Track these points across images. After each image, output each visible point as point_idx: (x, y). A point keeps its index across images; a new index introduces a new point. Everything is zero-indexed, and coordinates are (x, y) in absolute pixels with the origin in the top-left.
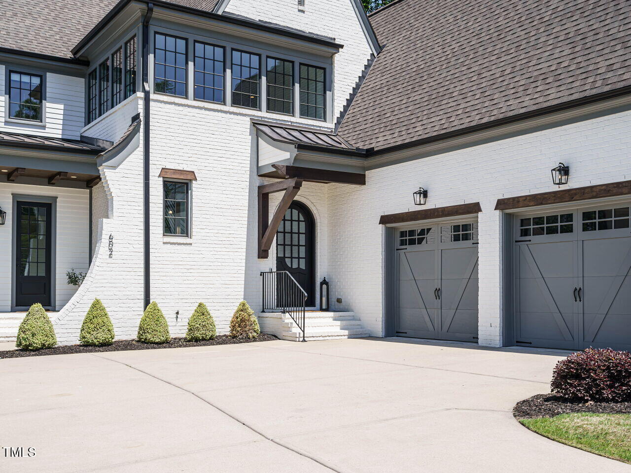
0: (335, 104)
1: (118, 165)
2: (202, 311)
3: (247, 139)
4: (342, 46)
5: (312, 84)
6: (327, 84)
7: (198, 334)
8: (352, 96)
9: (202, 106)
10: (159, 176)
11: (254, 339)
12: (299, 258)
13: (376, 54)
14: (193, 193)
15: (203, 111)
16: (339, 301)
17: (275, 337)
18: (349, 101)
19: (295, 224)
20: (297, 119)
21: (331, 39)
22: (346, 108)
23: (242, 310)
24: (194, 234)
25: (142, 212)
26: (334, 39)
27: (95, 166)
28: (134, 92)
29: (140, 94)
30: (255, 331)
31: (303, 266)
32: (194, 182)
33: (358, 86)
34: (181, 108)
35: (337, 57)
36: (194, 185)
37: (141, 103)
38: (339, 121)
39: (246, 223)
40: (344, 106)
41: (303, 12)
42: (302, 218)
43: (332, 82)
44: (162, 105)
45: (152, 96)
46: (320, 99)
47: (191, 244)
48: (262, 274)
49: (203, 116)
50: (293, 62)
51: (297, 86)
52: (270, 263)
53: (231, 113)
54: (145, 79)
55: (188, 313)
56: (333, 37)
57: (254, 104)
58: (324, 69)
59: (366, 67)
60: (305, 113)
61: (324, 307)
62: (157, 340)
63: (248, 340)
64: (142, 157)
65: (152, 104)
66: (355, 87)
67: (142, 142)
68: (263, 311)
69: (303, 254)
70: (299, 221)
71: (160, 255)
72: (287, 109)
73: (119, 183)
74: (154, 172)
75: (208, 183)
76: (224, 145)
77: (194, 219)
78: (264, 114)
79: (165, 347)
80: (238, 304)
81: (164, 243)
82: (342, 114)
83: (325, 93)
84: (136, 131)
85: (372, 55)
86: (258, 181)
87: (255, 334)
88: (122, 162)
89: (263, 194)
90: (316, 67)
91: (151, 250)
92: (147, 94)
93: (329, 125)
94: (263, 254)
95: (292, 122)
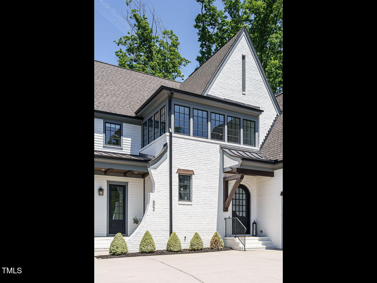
0: (260, 138)
1: (157, 168)
2: (197, 237)
3: (218, 155)
4: (263, 111)
5: (249, 129)
6: (256, 129)
7: (195, 247)
8: (268, 135)
9: (197, 139)
10: (177, 173)
11: (222, 250)
12: (242, 211)
13: (279, 115)
14: (193, 181)
15: (197, 142)
16: (261, 231)
17: (231, 249)
18: (266, 137)
19: (241, 195)
20: (242, 146)
21: (258, 107)
22: (265, 140)
23: (216, 236)
24: (193, 200)
25: (169, 190)
26: (259, 108)
27: (146, 168)
28: (165, 132)
29: (168, 134)
30: (222, 246)
31: (244, 215)
32: (193, 175)
33: (271, 130)
34: (187, 140)
35: (261, 116)
36: (193, 177)
37: (168, 138)
38: (261, 147)
39: (218, 195)
40: (264, 139)
41: (245, 95)
42: (244, 193)
43: (258, 128)
44: (178, 139)
45: (173, 135)
46: (253, 136)
47: (192, 205)
48: (225, 219)
49: (197, 144)
50: (240, 119)
51: (242, 130)
52: (229, 214)
53: (210, 143)
54: (170, 126)
55: (190, 237)
56: (259, 106)
57: (221, 138)
58: (255, 122)
59: (274, 121)
60: (245, 143)
61: (254, 235)
62: (176, 250)
63: (218, 250)
64: (169, 164)
65: (173, 138)
66: (269, 130)
67: (168, 156)
68: (226, 237)
69: (244, 209)
70: (243, 194)
71: (177, 210)
72: (237, 141)
73: (157, 176)
74: (174, 170)
75: (200, 176)
76: (207, 158)
77: (193, 193)
78: (226, 143)
79: (179, 254)
80: (214, 233)
81: (179, 204)
82: (263, 143)
83: (255, 133)
84: (165, 151)
85: (277, 115)
86: (223, 175)
87: (222, 247)
88: (159, 166)
89: (226, 181)
90: (251, 121)
91: (173, 208)
92: (171, 133)
93: (257, 148)
94: (226, 209)
95: (239, 147)
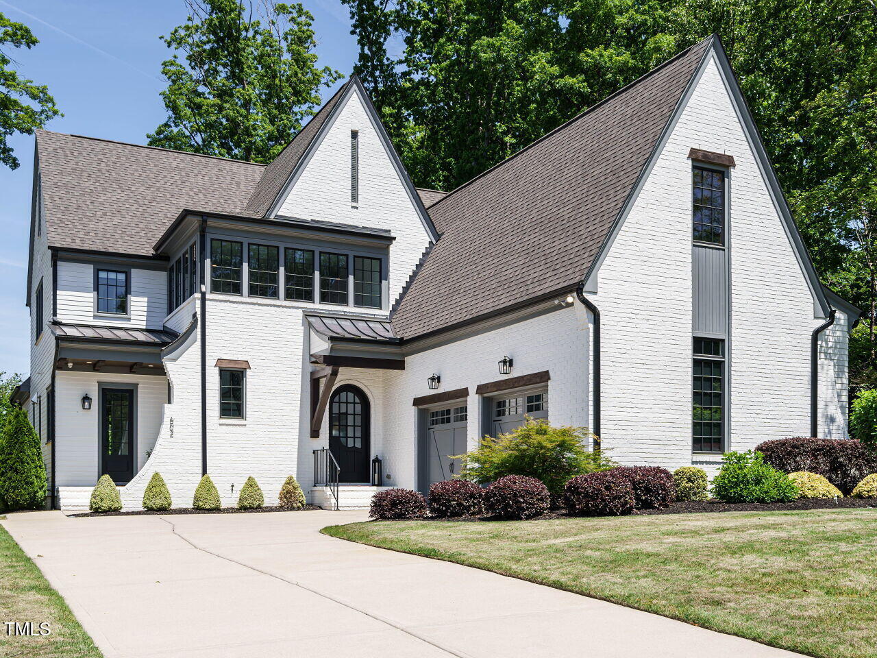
0: (391, 292)
1: (178, 358)
2: (251, 484)
3: (301, 330)
4: (394, 239)
5: (367, 274)
6: (383, 274)
7: (246, 503)
8: (409, 284)
9: (255, 302)
10: (215, 366)
11: (299, 509)
12: (354, 437)
13: (434, 242)
14: (247, 380)
15: (257, 307)
16: (389, 477)
17: (321, 508)
18: (406, 289)
19: (351, 407)
20: (351, 309)
21: (386, 231)
22: (402, 296)
23: (288, 484)
24: (247, 416)
25: (200, 397)
26: (390, 231)
27: (159, 356)
28: (192, 294)
29: (198, 295)
30: (300, 502)
31: (358, 445)
32: (248, 370)
33: (415, 274)
34: (235, 305)
35: (392, 248)
36: (247, 373)
37: (198, 303)
38: (394, 309)
39: (299, 406)
40: (400, 294)
41: (357, 208)
42: (357, 400)
43: (388, 271)
44: (219, 303)
45: (208, 296)
46: (376, 288)
47: (245, 425)
48: (314, 452)
49: (257, 311)
50: (347, 256)
51: (351, 278)
52: (323, 441)
53: (283, 307)
54: (202, 282)
55: (240, 485)
56: (388, 229)
57: (308, 297)
58: (380, 260)
59: (424, 255)
60: (359, 302)
61: (376, 483)
62: (208, 507)
63: (292, 509)
64: (200, 350)
65: (207, 302)
66: (412, 274)
67: (199, 337)
68: (315, 486)
69: (358, 434)
70: (354, 403)
71: (215, 435)
72: (343, 300)
73: (179, 373)
74: (211, 362)
75: (261, 371)
76: (276, 336)
77: (248, 403)
78: (317, 306)
79: (214, 513)
80: (285, 479)
81: (220, 425)
82: (398, 302)
83: (381, 282)
84: (193, 327)
85: (431, 243)
86: (310, 368)
87: (300, 505)
88: (181, 355)
89: (314, 379)
90: (372, 259)
91: (207, 431)
92: (203, 294)
93: (385, 312)
94: (315, 433)
95: (345, 312)
